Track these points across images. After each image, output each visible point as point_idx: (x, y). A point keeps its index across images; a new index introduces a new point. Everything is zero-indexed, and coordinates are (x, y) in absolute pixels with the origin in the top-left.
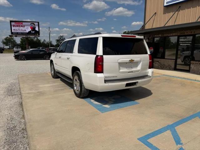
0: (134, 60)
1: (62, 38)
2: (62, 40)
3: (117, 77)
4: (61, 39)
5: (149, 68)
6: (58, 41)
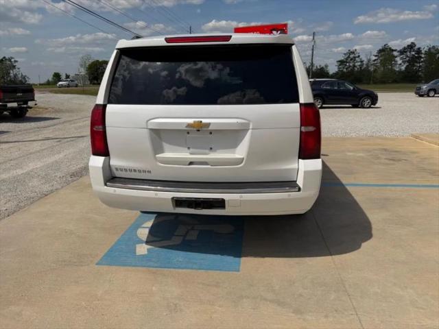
0: (209, 125)
1: (352, 56)
2: (351, 59)
3: (149, 172)
4: (349, 57)
5: (300, 157)
6: (341, 62)
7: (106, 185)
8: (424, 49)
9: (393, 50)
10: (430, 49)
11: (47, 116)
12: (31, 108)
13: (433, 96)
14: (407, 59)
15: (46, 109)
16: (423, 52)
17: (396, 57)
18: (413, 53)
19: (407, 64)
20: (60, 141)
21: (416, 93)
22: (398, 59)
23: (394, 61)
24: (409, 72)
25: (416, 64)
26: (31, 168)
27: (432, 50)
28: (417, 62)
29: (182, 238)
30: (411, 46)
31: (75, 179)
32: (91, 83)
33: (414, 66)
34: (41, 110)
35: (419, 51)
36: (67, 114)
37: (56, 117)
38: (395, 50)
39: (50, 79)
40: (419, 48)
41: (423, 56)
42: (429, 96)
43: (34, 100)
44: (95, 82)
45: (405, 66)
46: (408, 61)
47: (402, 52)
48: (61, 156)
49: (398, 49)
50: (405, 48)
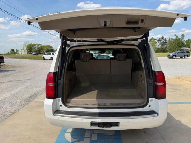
7: (54, 115)
8: (167, 39)
9: (155, 40)
10: (170, 39)
11: (9, 69)
12: (2, 66)
13: (175, 58)
14: (161, 43)
15: (8, 66)
16: (167, 40)
17: (156, 42)
18: (163, 41)
19: (161, 45)
20: (18, 82)
21: (168, 57)
22: (157, 43)
23: (156, 44)
24: (162, 49)
25: (165, 45)
26: (4, 97)
27: (171, 40)
28: (165, 44)
29: (89, 139)
30: (162, 38)
31: (27, 103)
32: (28, 53)
33: (164, 46)
34: (6, 66)
35: (165, 40)
36: (18, 68)
37: (13, 70)
38: (156, 40)
39: (10, 52)
40: (165, 39)
41: (167, 42)
42: (173, 58)
43: (3, 62)
44: (30, 53)
45: (160, 46)
46: (162, 44)
47: (159, 40)
48: (18, 90)
49: (157, 39)
50: (160, 39)
